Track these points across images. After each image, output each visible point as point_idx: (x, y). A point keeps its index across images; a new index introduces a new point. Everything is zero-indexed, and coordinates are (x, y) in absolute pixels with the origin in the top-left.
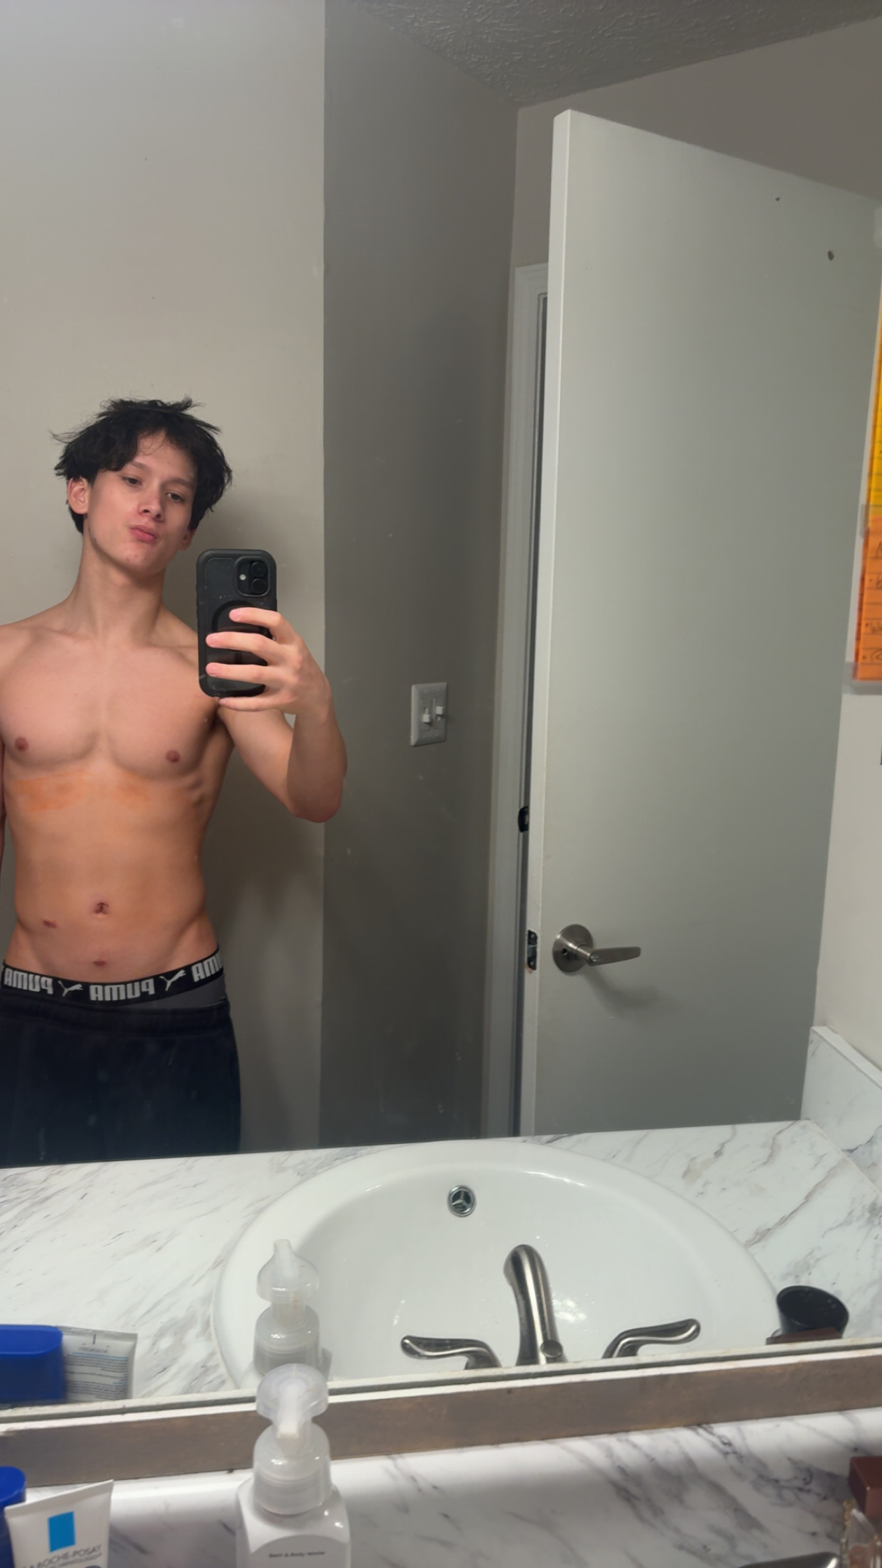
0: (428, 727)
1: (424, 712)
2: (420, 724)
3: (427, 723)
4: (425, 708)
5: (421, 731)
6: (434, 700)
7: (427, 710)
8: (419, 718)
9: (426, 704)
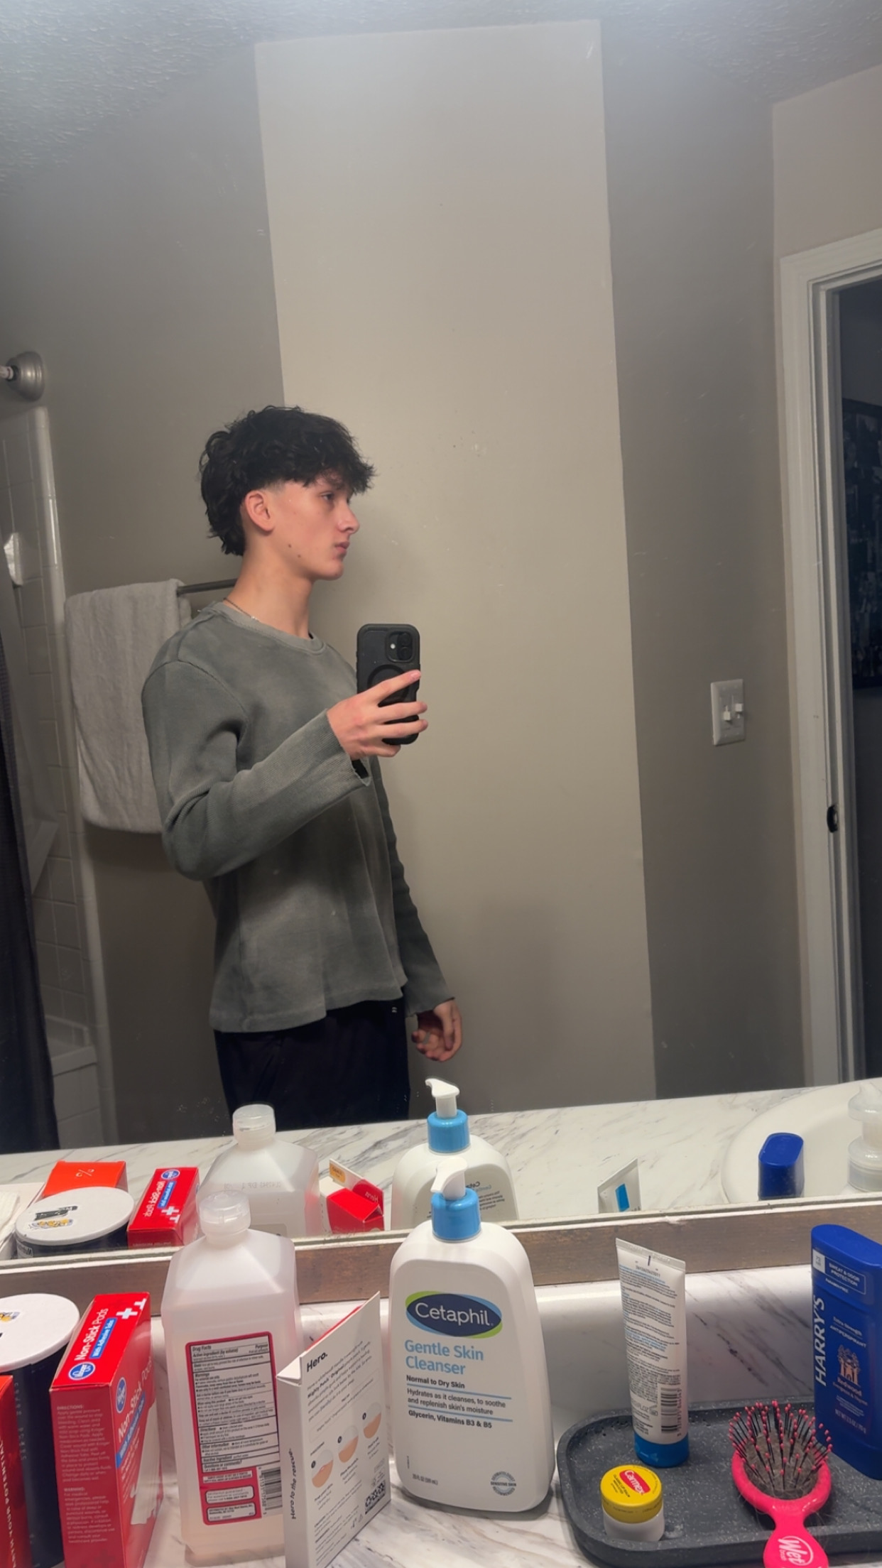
0: (728, 726)
1: (724, 710)
2: (721, 722)
3: (727, 721)
4: (725, 706)
5: (722, 730)
6: (733, 697)
7: (727, 708)
8: (721, 715)
9: (725, 702)
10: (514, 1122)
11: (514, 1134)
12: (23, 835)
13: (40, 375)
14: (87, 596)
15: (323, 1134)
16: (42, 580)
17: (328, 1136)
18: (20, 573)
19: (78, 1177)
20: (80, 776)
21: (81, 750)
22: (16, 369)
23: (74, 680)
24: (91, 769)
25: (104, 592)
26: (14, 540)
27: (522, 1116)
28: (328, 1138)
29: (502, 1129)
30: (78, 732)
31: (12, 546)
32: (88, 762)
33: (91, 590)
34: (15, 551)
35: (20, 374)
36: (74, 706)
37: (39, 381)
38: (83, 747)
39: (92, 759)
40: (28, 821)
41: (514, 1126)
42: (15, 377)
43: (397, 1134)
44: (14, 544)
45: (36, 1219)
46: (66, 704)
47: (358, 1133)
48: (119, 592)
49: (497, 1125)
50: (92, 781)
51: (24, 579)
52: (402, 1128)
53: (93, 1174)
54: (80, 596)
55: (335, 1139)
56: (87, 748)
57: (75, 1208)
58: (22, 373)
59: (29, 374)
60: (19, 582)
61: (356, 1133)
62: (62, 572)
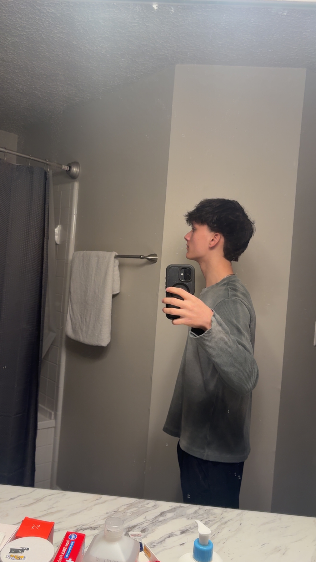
10: (222, 514)
11: (222, 521)
12: (43, 337)
13: (78, 170)
14: (82, 253)
15: (140, 502)
16: (67, 243)
17: (142, 504)
18: (59, 239)
19: (32, 529)
20: (67, 318)
21: (69, 308)
22: (70, 167)
23: (71, 282)
24: (72, 316)
25: (88, 252)
26: (59, 227)
27: (226, 511)
28: (141, 505)
29: (217, 517)
30: (70, 302)
31: (58, 229)
32: (71, 313)
33: (84, 250)
34: (59, 232)
35: (71, 169)
36: (70, 292)
37: (78, 172)
38: (70, 308)
39: (73, 313)
40: (46, 331)
41: (222, 516)
42: (69, 170)
43: (171, 510)
44: (59, 229)
45: (10, 553)
46: (67, 290)
47: (155, 505)
48: (94, 253)
49: (215, 514)
50: (72, 321)
51: (60, 242)
52: (174, 507)
53: (39, 528)
54: (79, 252)
55: (145, 507)
56: (72, 308)
57: (28, 549)
58: (72, 169)
59: (75, 170)
60: (58, 243)
61: (153, 505)
62: (74, 242)
